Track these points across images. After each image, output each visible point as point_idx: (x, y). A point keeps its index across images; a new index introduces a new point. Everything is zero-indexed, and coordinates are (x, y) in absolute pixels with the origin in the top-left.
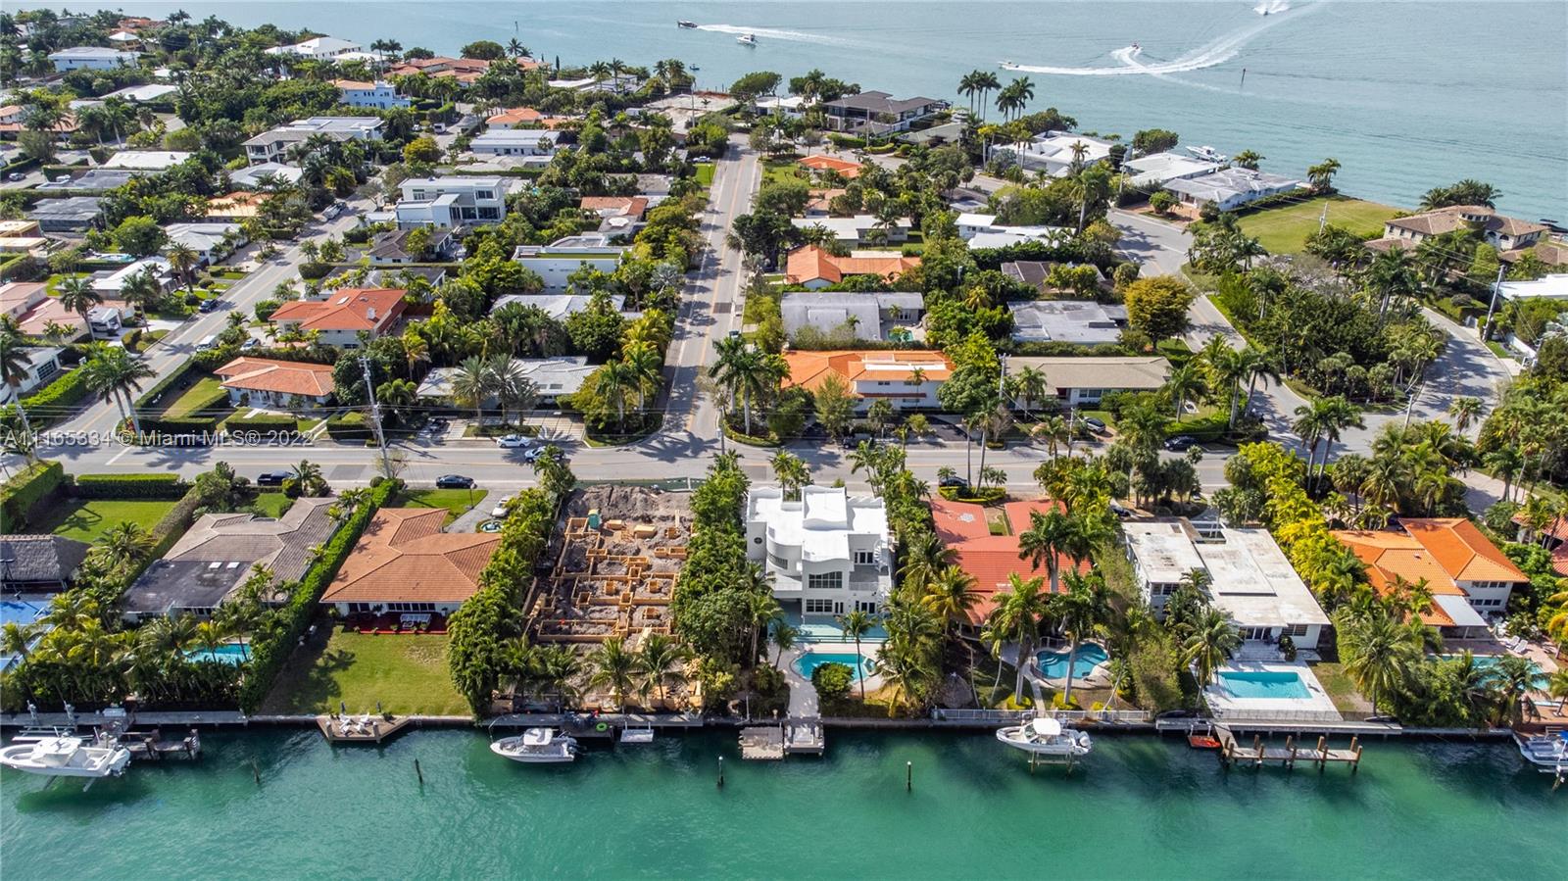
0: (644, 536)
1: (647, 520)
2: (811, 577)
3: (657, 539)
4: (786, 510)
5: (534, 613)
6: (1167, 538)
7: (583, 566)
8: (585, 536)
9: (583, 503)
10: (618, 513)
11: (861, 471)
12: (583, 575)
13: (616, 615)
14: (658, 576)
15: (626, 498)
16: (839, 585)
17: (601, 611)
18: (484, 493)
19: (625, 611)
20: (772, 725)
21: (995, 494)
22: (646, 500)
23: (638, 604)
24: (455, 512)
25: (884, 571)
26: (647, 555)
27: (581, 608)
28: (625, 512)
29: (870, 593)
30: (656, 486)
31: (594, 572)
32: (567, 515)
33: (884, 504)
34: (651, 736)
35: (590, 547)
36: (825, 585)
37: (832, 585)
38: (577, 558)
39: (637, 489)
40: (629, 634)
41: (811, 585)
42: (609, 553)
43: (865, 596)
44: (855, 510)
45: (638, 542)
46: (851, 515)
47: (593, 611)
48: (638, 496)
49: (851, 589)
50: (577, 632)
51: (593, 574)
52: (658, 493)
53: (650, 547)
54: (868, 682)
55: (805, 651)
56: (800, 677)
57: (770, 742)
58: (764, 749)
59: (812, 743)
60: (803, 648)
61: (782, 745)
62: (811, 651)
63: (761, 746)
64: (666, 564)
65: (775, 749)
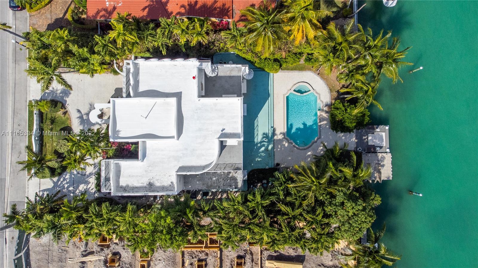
44: (142, 89)
54: (320, 93)
55: (284, 138)
56: (316, 142)
57: (377, 162)
58: (383, 166)
59: (384, 134)
60: (280, 139)
61: (380, 154)
62: (284, 134)
63: (380, 168)
64: (164, 259)
65: (383, 158)
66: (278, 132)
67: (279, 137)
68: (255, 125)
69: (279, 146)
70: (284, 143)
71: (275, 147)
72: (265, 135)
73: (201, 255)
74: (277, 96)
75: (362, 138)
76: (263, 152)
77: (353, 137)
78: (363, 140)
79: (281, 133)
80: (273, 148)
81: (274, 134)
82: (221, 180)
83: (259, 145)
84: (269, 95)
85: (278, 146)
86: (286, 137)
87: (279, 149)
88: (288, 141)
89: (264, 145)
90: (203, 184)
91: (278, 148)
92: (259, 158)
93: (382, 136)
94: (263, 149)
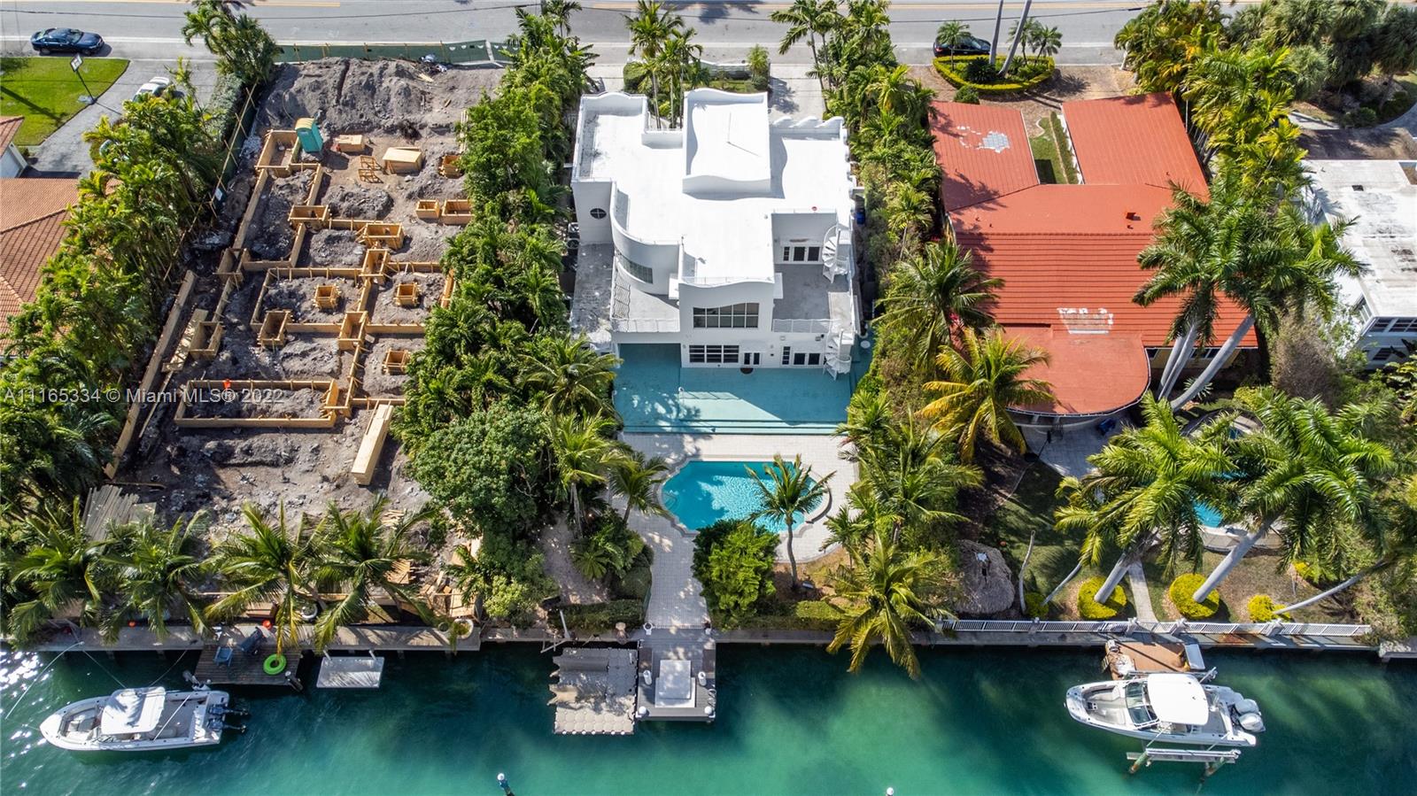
0: (403, 170)
1: (411, 133)
2: (697, 311)
3: (424, 178)
4: (653, 145)
5: (179, 358)
6: (1397, 197)
7: (283, 243)
8: (294, 171)
9: (293, 97)
10: (356, 120)
11: (801, 45)
12: (278, 266)
13: (331, 365)
14: (419, 269)
15: (370, 88)
16: (753, 324)
17: (304, 354)
18: (122, 66)
19: (351, 352)
20: (615, 645)
21: (1036, 72)
22: (407, 92)
23: (379, 335)
24: (59, 110)
25: (840, 281)
26: (404, 218)
27: (269, 348)
28: (371, 116)
29: (812, 336)
30: (429, 58)
31: (304, 258)
32: (265, 122)
33: (844, 132)
34: (377, 676)
35: (299, 197)
36: (725, 324)
37: (739, 324)
38: (273, 224)
39: (392, 66)
40: (355, 409)
41: (698, 323)
42: (334, 212)
43: (803, 341)
44: (788, 143)
45: (391, 181)
46: (778, 159)
47: (289, 356)
48: (393, 84)
49: (775, 329)
50: (252, 410)
51: (300, 263)
52: (434, 73)
53: (410, 197)
54: (803, 538)
55: (686, 456)
56: (674, 525)
57: (610, 691)
58: (597, 709)
59: (691, 704)
60: (683, 447)
61: (633, 701)
62: (696, 455)
63: (592, 700)
64: (437, 239)
65: (620, 711)
66: (702, 444)
67: (689, 445)
68: (718, 394)
69: (665, 446)
70: (674, 456)
71: (664, 436)
72: (693, 413)
73: (432, 298)
74: (791, 443)
75: (681, 646)
76: (654, 409)
77: (683, 622)
78: (674, 646)
79: (698, 450)
80: (662, 433)
81: (697, 434)
82: (595, 305)
83: (670, 402)
84: (793, 422)
85: (665, 443)
86: (688, 460)
87: (657, 445)
88: (678, 464)
89: (669, 411)
90: (587, 276)
91: (662, 444)
92: (639, 402)
93: (683, 700)
94: (661, 410)
